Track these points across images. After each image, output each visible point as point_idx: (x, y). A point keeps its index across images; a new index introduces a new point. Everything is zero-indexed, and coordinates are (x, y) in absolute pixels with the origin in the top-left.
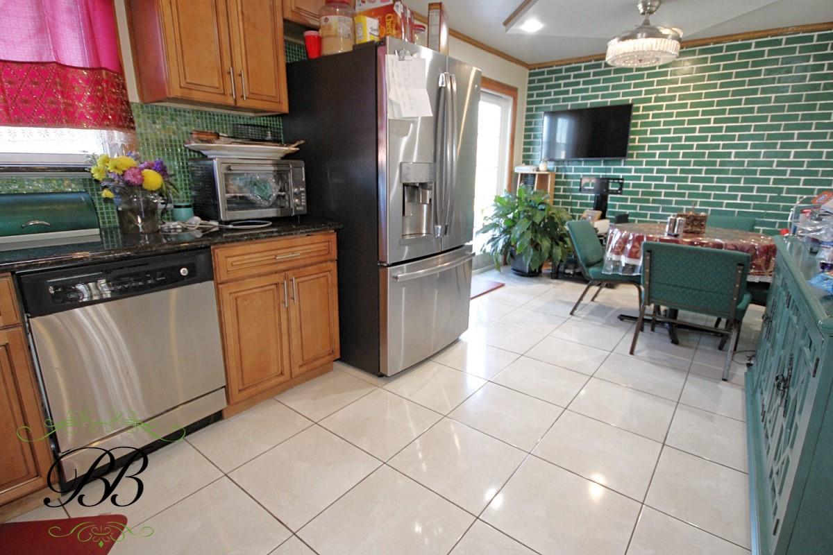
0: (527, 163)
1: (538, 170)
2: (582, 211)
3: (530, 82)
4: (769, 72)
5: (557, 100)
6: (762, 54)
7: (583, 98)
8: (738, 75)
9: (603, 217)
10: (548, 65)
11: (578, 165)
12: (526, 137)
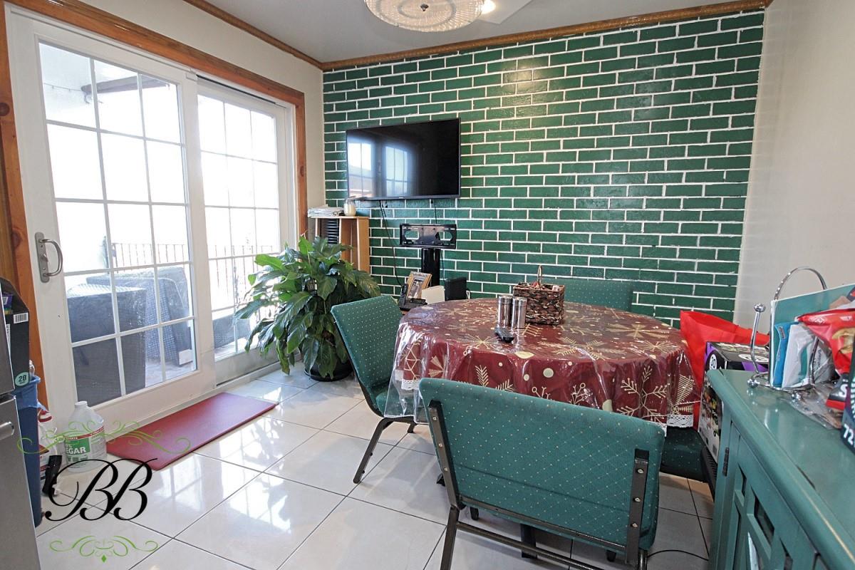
0: (331, 204)
1: (342, 214)
2: (407, 273)
3: (327, 88)
4: (624, 77)
5: (364, 115)
6: (613, 52)
7: (398, 112)
8: (587, 81)
9: (435, 282)
10: (347, 64)
11: (399, 206)
12: (329, 166)
